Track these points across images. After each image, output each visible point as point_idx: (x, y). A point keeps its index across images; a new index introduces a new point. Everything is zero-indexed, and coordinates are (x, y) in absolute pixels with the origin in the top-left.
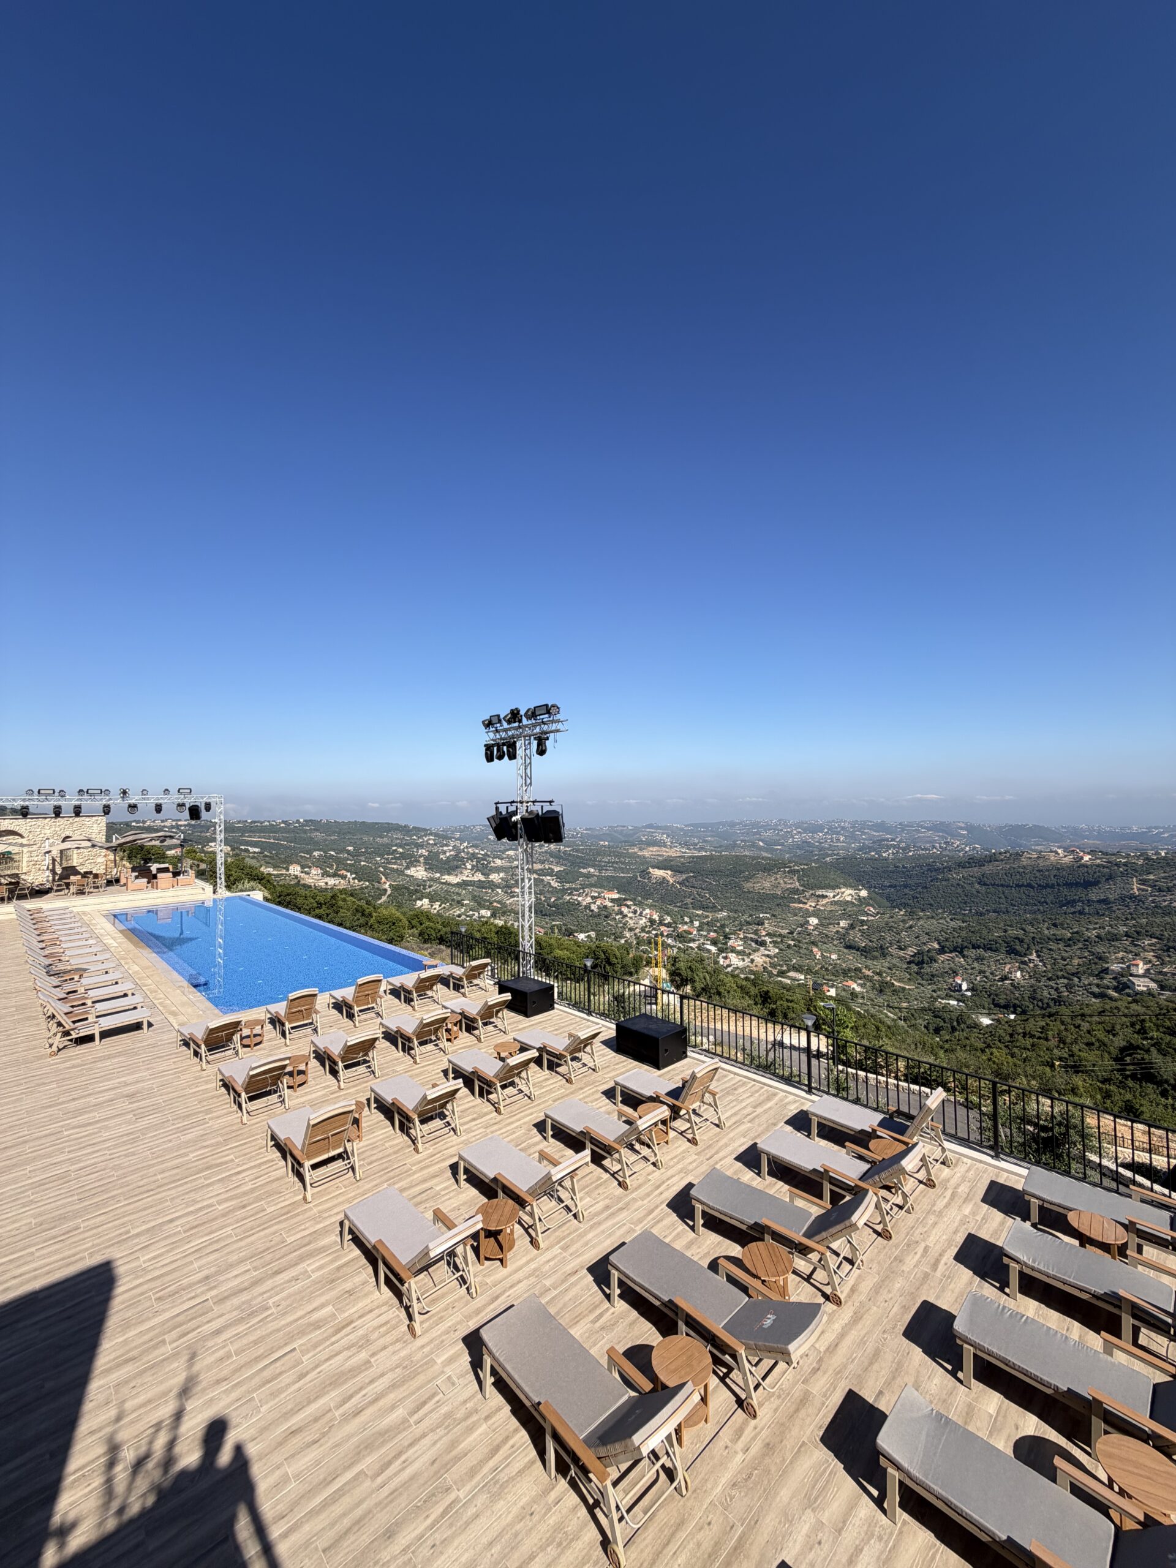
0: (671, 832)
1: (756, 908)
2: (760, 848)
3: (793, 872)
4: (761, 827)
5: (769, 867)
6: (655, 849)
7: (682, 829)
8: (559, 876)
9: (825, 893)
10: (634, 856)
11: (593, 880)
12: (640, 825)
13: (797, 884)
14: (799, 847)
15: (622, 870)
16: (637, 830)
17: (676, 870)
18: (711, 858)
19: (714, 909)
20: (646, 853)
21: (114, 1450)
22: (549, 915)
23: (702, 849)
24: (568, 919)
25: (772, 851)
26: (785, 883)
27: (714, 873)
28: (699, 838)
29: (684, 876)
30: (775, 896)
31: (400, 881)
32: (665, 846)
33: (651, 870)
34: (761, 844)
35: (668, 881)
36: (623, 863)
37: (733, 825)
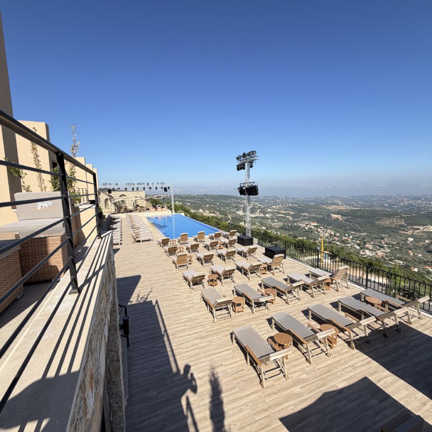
0: (342, 200)
1: (381, 233)
2: (386, 207)
3: (402, 218)
4: (387, 198)
5: (389, 215)
6: (334, 206)
7: (347, 198)
8: (292, 216)
9: (418, 227)
10: (325, 209)
11: (306, 218)
12: (328, 196)
13: (404, 223)
14: (406, 206)
15: (319, 214)
16: (326, 198)
17: (343, 215)
18: (360, 210)
19: (360, 231)
20: (330, 208)
21: (139, 296)
22: (288, 230)
23: (356, 207)
24: (295, 232)
25: (392, 208)
26: (397, 222)
27: (361, 217)
28: (356, 202)
29: (347, 218)
30: (392, 228)
31: (234, 215)
32: (339, 205)
33: (332, 215)
34: (386, 205)
35: (339, 219)
36: (319, 212)
37: (372, 196)
